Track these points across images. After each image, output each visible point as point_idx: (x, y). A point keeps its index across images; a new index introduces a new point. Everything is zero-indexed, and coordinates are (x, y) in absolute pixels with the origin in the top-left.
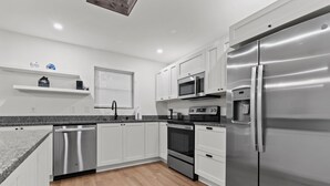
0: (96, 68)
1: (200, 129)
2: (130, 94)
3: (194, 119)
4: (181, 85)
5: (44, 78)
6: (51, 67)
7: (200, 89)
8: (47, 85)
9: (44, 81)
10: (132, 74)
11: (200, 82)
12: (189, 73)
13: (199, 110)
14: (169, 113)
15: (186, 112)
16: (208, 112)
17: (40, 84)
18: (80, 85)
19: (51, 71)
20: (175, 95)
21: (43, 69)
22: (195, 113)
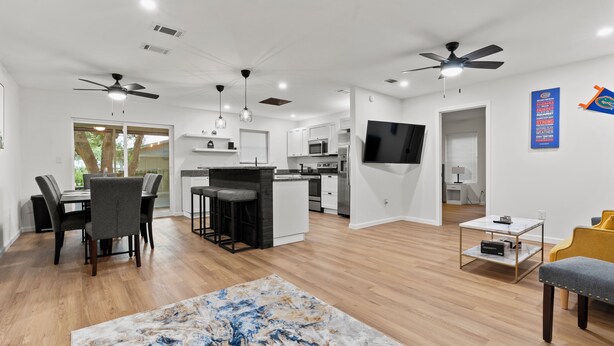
0: (241, 130)
1: (324, 178)
2: (265, 151)
3: (321, 172)
4: (311, 146)
5: (211, 142)
6: (215, 133)
7: (325, 150)
8: (212, 147)
9: (210, 145)
10: (267, 133)
11: (325, 146)
12: (318, 138)
13: (324, 165)
14: (299, 168)
15: (314, 167)
16: (332, 167)
17: (209, 146)
18: (231, 146)
19: (214, 136)
20: (306, 152)
21: (210, 135)
22: (322, 167)
